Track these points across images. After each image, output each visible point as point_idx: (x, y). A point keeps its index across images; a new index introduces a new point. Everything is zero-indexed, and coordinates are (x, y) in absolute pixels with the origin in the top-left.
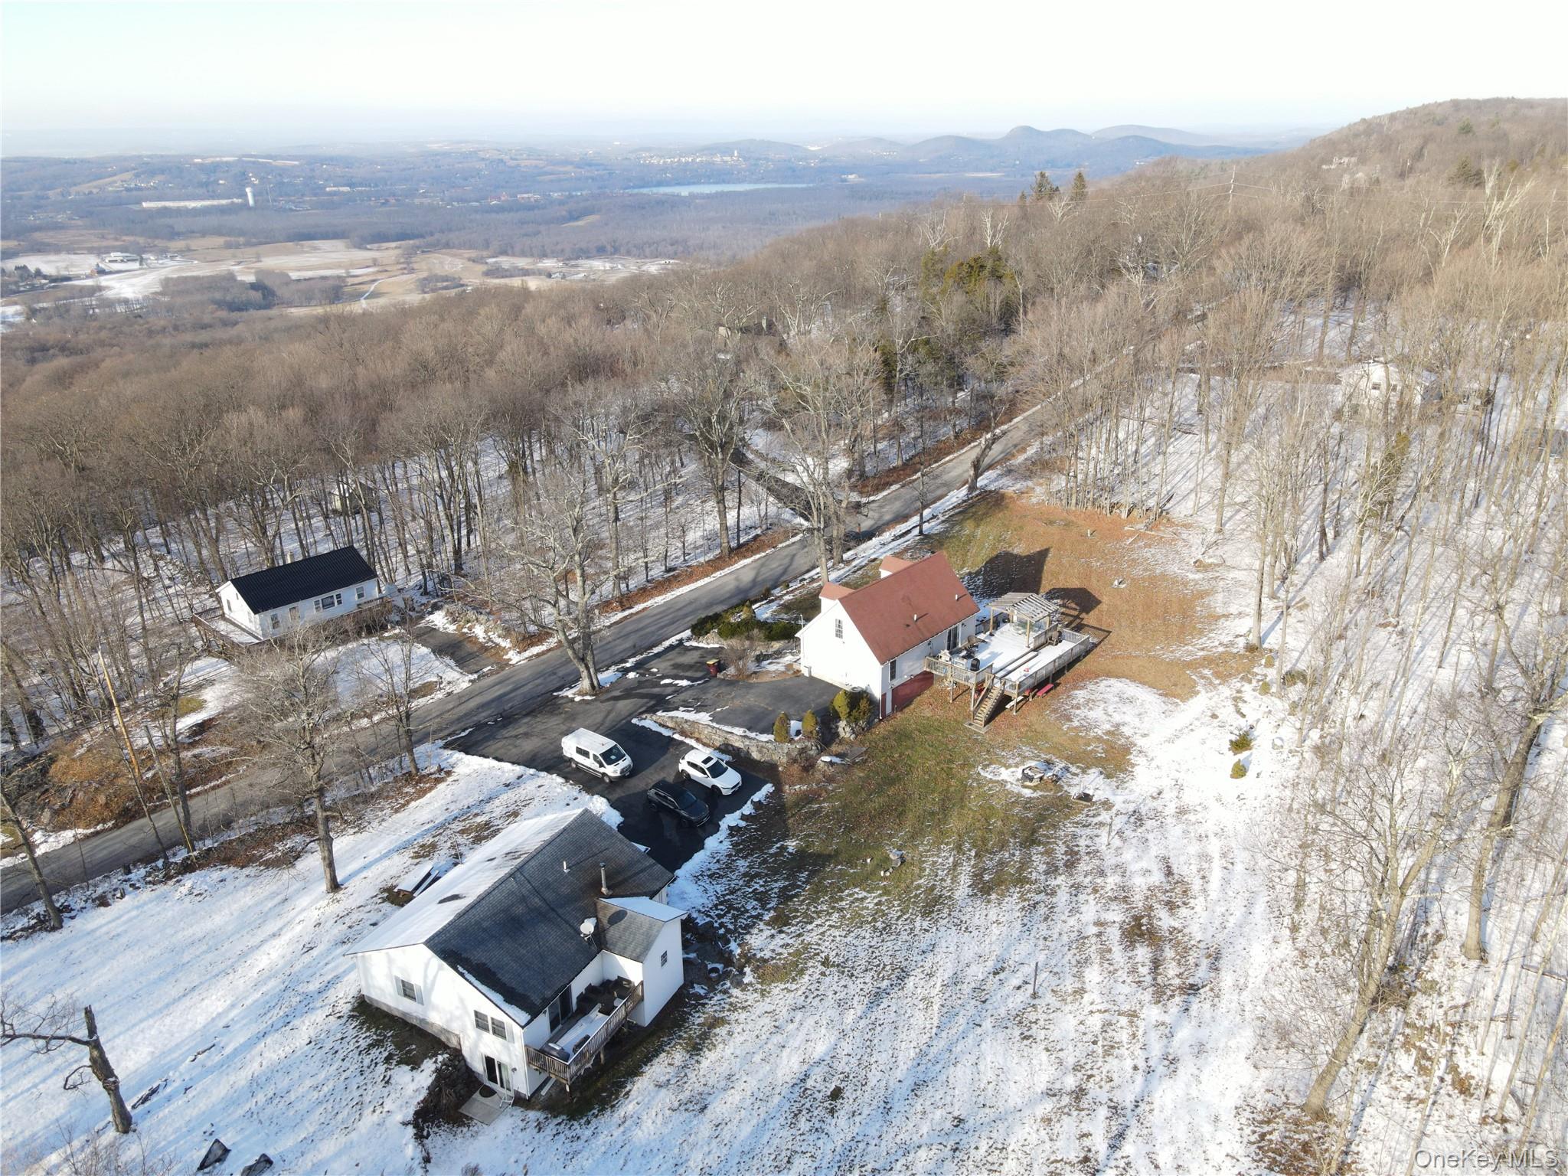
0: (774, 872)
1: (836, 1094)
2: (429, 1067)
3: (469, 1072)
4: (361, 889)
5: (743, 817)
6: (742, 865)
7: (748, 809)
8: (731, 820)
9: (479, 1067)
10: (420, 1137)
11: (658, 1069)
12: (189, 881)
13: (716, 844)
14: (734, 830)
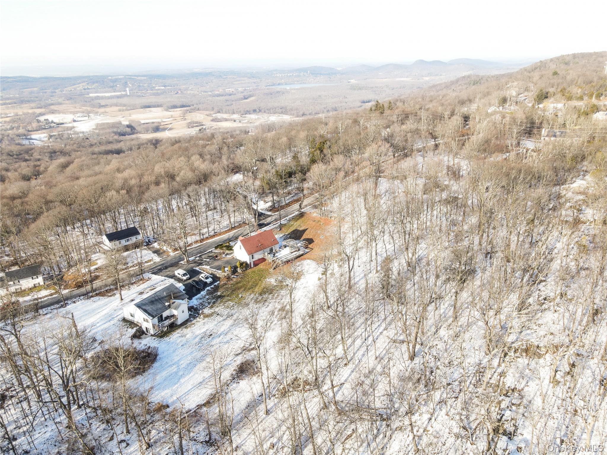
0: (214, 298)
1: (211, 335)
2: (135, 329)
3: (143, 331)
4: (127, 300)
5: (211, 288)
6: (207, 297)
7: (213, 286)
8: (208, 288)
9: (145, 330)
10: (132, 339)
11: (179, 331)
12: (92, 299)
13: (203, 293)
14: (208, 290)
